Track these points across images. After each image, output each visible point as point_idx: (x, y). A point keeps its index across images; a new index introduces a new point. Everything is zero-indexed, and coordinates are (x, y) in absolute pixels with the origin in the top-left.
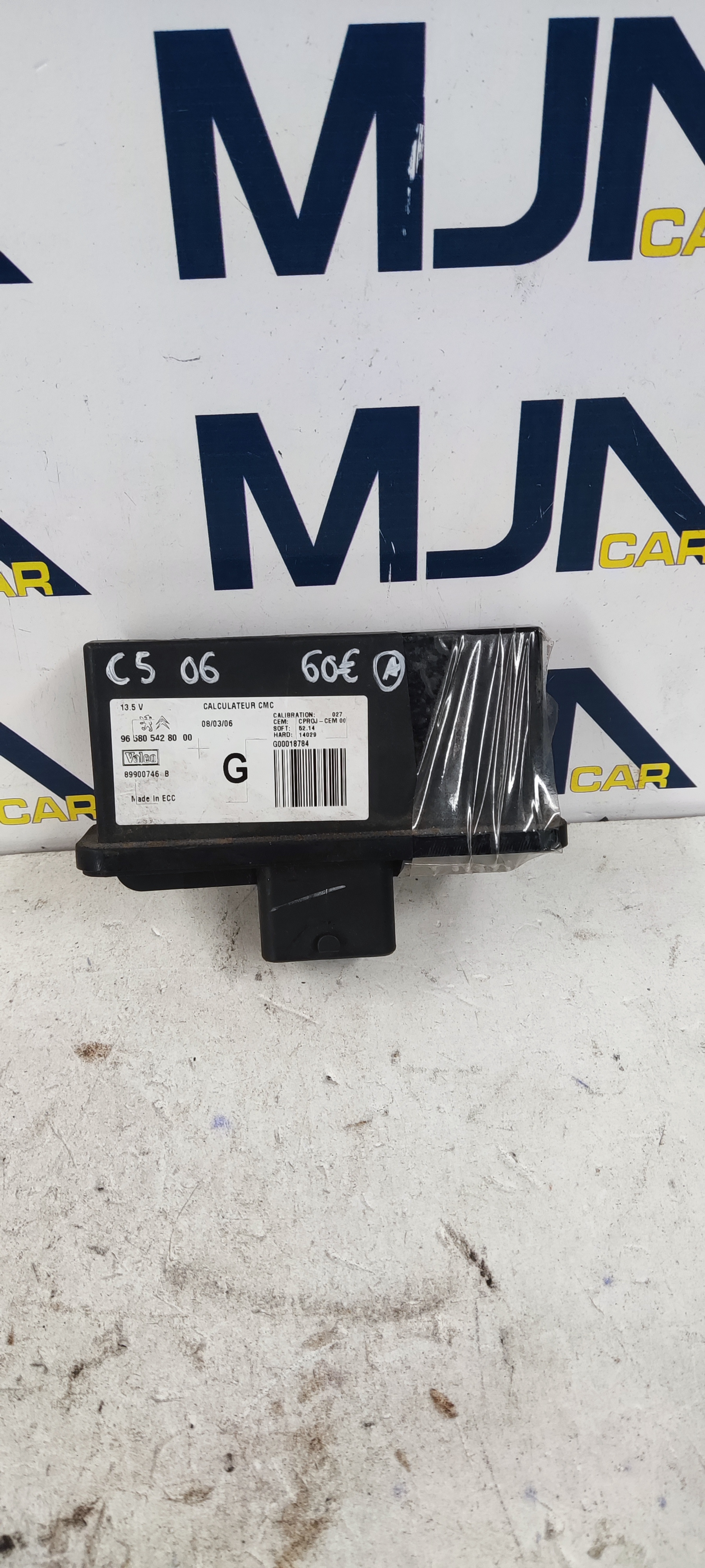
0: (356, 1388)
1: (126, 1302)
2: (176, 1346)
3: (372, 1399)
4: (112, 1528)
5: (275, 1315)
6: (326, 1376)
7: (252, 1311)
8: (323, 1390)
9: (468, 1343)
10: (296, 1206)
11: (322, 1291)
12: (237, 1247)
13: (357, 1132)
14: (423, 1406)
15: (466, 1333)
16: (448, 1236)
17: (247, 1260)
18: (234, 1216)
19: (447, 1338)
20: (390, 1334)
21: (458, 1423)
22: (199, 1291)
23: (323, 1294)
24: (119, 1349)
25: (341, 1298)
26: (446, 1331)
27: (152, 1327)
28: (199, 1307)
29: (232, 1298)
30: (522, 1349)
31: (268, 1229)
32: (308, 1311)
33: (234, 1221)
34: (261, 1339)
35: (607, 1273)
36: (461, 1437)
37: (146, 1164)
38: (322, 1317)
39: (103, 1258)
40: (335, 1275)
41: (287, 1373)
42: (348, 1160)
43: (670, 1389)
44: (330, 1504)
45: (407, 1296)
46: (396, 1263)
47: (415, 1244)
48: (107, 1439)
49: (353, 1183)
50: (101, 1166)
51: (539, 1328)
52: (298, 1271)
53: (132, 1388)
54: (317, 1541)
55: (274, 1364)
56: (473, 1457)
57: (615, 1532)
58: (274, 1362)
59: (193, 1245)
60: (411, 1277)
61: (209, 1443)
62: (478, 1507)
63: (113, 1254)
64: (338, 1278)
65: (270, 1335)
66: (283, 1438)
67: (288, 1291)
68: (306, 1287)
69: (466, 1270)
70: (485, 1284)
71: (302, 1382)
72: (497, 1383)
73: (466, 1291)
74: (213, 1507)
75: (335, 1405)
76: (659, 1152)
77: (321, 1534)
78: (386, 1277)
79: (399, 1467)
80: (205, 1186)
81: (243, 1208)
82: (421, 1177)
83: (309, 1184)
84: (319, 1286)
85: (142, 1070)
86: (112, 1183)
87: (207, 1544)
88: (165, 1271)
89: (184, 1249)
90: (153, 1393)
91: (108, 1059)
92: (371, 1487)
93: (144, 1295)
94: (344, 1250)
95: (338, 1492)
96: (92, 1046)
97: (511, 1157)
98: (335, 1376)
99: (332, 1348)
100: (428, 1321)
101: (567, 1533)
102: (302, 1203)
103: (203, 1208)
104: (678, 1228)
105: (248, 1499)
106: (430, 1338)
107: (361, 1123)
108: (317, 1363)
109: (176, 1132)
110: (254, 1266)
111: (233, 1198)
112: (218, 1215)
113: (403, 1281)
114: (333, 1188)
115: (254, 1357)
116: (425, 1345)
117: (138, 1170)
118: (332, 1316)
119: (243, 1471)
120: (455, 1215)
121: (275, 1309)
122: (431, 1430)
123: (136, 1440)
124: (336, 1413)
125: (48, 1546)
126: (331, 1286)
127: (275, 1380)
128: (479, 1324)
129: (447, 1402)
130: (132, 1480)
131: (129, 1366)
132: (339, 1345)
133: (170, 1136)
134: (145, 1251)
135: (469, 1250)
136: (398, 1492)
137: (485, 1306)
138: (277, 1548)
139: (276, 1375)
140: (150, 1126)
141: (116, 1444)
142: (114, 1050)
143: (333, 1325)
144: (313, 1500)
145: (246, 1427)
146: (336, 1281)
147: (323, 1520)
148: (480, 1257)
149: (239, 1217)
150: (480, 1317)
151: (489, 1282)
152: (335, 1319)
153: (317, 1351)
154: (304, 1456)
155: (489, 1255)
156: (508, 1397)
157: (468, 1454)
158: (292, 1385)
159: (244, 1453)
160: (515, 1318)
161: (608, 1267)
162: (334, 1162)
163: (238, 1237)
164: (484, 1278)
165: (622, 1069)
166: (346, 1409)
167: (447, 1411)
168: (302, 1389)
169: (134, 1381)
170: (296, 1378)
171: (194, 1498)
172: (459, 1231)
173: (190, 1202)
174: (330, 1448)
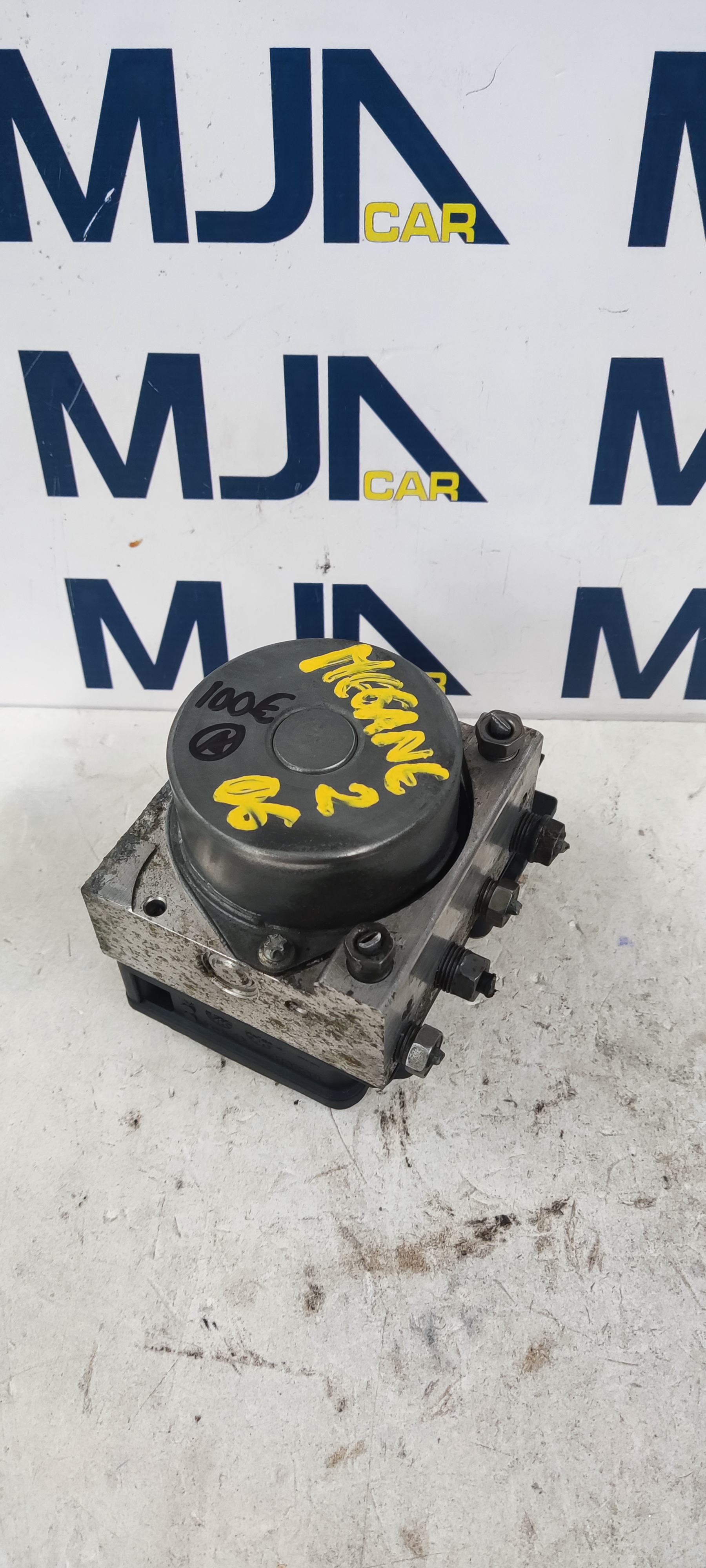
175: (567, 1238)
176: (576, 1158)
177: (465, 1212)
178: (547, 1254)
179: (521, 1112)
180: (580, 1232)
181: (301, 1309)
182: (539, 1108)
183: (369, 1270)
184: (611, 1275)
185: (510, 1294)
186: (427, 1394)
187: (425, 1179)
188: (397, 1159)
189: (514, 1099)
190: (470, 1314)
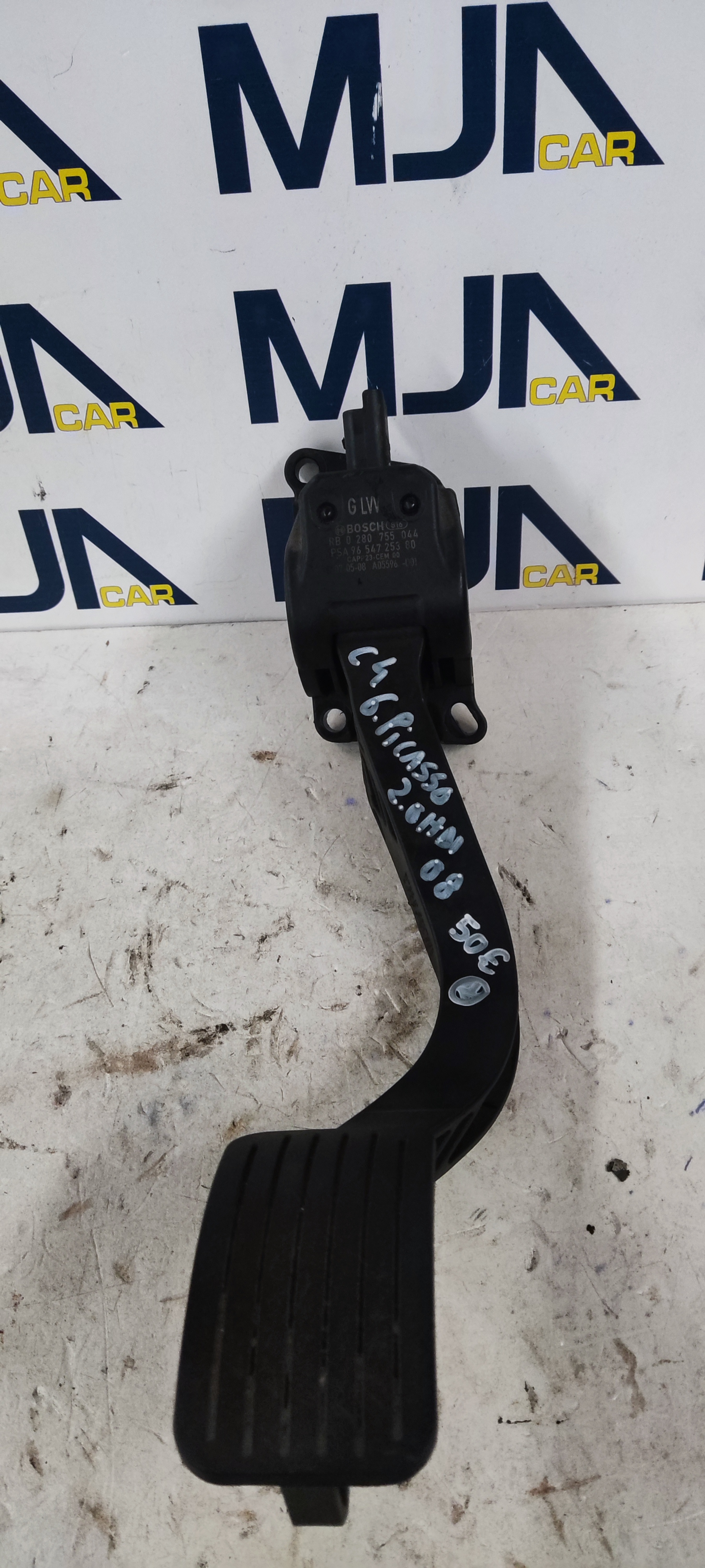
88: (316, 887)
115: (374, 935)
125: (249, 1030)
130: (299, 998)
141: (289, 978)
171: (337, 1008)
175: (273, 1038)
176: (289, 976)
177: (191, 1022)
178: (255, 1051)
179: (247, 943)
180: (284, 1032)
181: (51, 1105)
182: (263, 939)
183: (108, 1072)
184: (305, 1063)
185: (221, 1083)
186: (145, 1159)
187: (161, 1000)
188: (141, 986)
189: (242, 934)
190: (187, 1100)
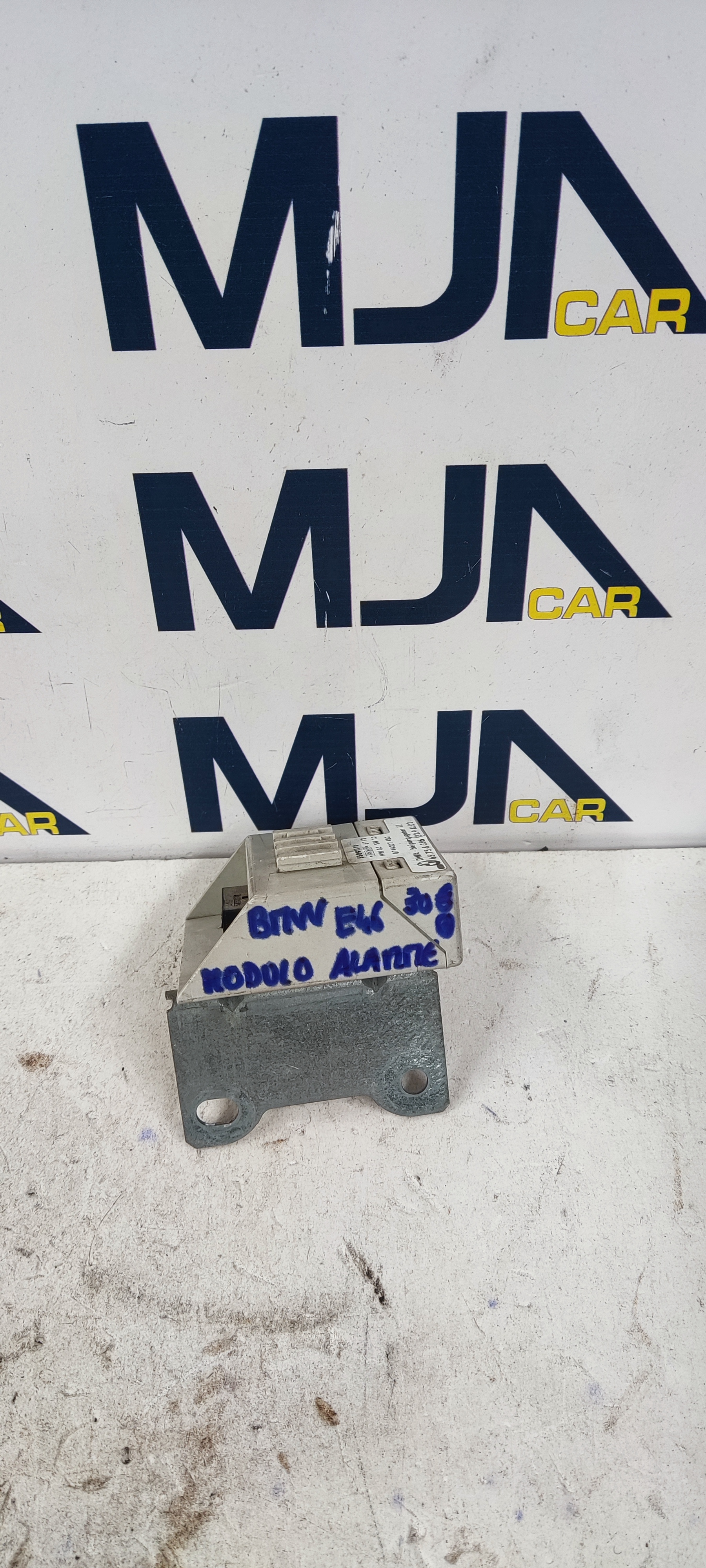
0: (248, 1393)
1: (46, 1303)
2: (88, 1346)
3: (262, 1404)
4: (16, 1510)
5: (180, 1321)
6: (222, 1380)
7: (160, 1317)
8: (217, 1393)
9: (356, 1356)
10: (210, 1218)
11: (226, 1301)
12: (151, 1255)
13: (274, 1149)
14: (307, 1413)
15: (355, 1347)
16: (348, 1253)
17: (160, 1268)
18: (152, 1226)
19: (337, 1351)
20: (285, 1344)
21: (339, 1430)
22: (112, 1295)
23: (227, 1303)
24: (36, 1346)
25: (242, 1308)
26: (337, 1344)
27: (67, 1326)
28: (112, 1310)
29: (143, 1304)
30: (405, 1365)
31: (182, 1240)
32: (212, 1319)
33: (151, 1230)
34: (165, 1344)
35: (493, 1296)
36: (340, 1444)
37: (75, 1172)
38: (224, 1325)
39: (28, 1260)
40: (240, 1286)
41: (187, 1375)
42: (263, 1176)
43: (539, 1409)
44: (214, 1499)
45: (304, 1308)
46: (297, 1277)
47: (316, 1260)
48: (18, 1428)
49: (265, 1199)
50: (33, 1173)
51: (423, 1345)
52: (206, 1280)
53: (44, 1382)
54: (199, 1532)
55: (174, 1367)
56: (348, 1464)
57: (472, 1540)
58: (175, 1365)
59: (112, 1251)
60: (310, 1291)
61: (109, 1437)
62: (349, 1509)
63: (37, 1256)
64: (242, 1289)
65: (174, 1339)
66: (177, 1436)
67: (193, 1298)
68: (212, 1296)
69: (362, 1287)
70: (378, 1301)
71: (199, 1385)
72: (379, 1396)
73: (360, 1307)
74: (108, 1495)
75: (227, 1408)
76: (556, 1181)
77: (203, 1526)
78: (286, 1290)
79: (280, 1468)
80: (128, 1196)
81: (160, 1218)
82: (329, 1196)
83: (224, 1197)
84: (223, 1296)
85: (80, 1081)
86: (42, 1190)
87: (99, 1529)
89: (103, 1255)
90: (63, 1387)
91: (48, 1069)
92: (253, 1485)
93: (63, 1296)
94: (250, 1263)
95: (223, 1489)
96: (35, 1056)
97: (415, 1180)
98: (230, 1381)
99: (230, 1354)
100: (321, 1334)
101: (428, 1538)
102: (215, 1216)
103: (124, 1217)
104: (565, 1255)
105: (140, 1490)
106: (321, 1350)
107: (278, 1141)
108: (214, 1368)
109: (106, 1143)
110: (166, 1274)
111: (152, 1208)
112: (137, 1224)
113: (301, 1295)
114: (246, 1203)
116: (316, 1356)
117: (67, 1178)
118: (233, 1324)
119: (138, 1464)
120: (357, 1234)
121: (181, 1316)
122: (313, 1436)
123: (44, 1430)
124: (227, 1415)
126: (234, 1296)
127: (175, 1382)
128: (368, 1339)
129: (330, 1411)
131: (44, 1361)
132: (236, 1352)
133: (99, 1146)
134: (67, 1255)
135: (366, 1268)
136: (276, 1491)
137: (375, 1322)
138: (162, 1537)
139: (176, 1377)
140: (82, 1135)
142: (55, 1061)
143: (233, 1332)
144: (199, 1494)
145: (144, 1424)
146: (240, 1291)
147: (207, 1513)
148: (376, 1275)
149: (156, 1227)
150: (370, 1333)
151: (382, 1300)
152: (235, 1328)
153: (216, 1356)
154: (195, 1454)
155: (384, 1273)
156: (387, 1408)
157: (345, 1460)
158: (190, 1387)
159: (140, 1447)
160: (402, 1334)
161: (494, 1290)
162: (250, 1178)
163: (153, 1246)
164: (378, 1296)
165: (530, 1099)
166: (237, 1412)
167: (330, 1419)
168: (199, 1392)
169: (46, 1375)
170: (195, 1381)
172: (359, 1249)
173: (112, 1210)
174: (219, 1448)
